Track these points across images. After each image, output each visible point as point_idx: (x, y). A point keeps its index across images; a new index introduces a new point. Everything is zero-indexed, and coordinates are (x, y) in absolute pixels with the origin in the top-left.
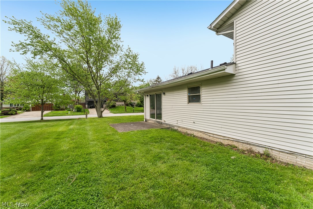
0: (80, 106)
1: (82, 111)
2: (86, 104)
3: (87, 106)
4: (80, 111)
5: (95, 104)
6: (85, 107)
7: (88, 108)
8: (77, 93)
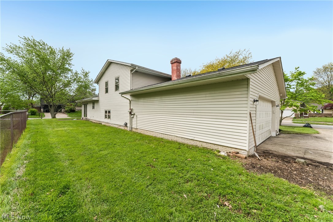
0: (35, 110)
1: (37, 115)
2: (41, 108)
3: (42, 110)
4: (35, 115)
5: (49, 108)
6: (40, 111)
7: (44, 112)
8: (31, 97)
